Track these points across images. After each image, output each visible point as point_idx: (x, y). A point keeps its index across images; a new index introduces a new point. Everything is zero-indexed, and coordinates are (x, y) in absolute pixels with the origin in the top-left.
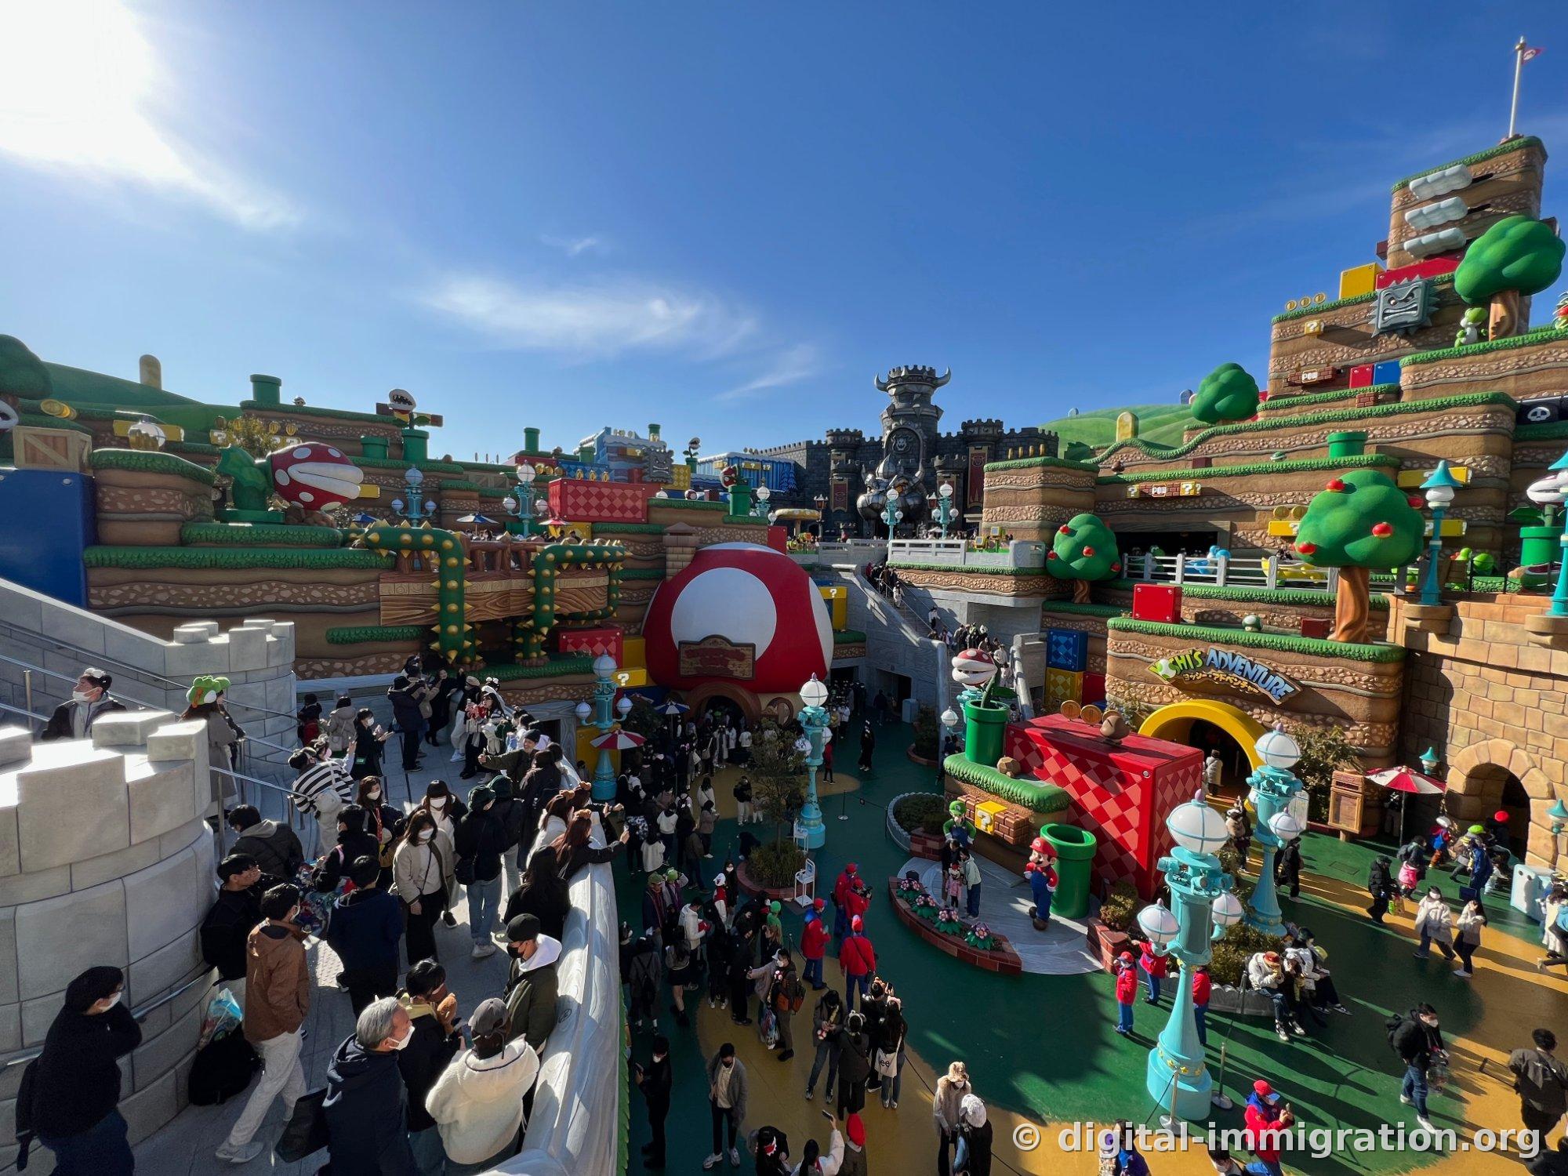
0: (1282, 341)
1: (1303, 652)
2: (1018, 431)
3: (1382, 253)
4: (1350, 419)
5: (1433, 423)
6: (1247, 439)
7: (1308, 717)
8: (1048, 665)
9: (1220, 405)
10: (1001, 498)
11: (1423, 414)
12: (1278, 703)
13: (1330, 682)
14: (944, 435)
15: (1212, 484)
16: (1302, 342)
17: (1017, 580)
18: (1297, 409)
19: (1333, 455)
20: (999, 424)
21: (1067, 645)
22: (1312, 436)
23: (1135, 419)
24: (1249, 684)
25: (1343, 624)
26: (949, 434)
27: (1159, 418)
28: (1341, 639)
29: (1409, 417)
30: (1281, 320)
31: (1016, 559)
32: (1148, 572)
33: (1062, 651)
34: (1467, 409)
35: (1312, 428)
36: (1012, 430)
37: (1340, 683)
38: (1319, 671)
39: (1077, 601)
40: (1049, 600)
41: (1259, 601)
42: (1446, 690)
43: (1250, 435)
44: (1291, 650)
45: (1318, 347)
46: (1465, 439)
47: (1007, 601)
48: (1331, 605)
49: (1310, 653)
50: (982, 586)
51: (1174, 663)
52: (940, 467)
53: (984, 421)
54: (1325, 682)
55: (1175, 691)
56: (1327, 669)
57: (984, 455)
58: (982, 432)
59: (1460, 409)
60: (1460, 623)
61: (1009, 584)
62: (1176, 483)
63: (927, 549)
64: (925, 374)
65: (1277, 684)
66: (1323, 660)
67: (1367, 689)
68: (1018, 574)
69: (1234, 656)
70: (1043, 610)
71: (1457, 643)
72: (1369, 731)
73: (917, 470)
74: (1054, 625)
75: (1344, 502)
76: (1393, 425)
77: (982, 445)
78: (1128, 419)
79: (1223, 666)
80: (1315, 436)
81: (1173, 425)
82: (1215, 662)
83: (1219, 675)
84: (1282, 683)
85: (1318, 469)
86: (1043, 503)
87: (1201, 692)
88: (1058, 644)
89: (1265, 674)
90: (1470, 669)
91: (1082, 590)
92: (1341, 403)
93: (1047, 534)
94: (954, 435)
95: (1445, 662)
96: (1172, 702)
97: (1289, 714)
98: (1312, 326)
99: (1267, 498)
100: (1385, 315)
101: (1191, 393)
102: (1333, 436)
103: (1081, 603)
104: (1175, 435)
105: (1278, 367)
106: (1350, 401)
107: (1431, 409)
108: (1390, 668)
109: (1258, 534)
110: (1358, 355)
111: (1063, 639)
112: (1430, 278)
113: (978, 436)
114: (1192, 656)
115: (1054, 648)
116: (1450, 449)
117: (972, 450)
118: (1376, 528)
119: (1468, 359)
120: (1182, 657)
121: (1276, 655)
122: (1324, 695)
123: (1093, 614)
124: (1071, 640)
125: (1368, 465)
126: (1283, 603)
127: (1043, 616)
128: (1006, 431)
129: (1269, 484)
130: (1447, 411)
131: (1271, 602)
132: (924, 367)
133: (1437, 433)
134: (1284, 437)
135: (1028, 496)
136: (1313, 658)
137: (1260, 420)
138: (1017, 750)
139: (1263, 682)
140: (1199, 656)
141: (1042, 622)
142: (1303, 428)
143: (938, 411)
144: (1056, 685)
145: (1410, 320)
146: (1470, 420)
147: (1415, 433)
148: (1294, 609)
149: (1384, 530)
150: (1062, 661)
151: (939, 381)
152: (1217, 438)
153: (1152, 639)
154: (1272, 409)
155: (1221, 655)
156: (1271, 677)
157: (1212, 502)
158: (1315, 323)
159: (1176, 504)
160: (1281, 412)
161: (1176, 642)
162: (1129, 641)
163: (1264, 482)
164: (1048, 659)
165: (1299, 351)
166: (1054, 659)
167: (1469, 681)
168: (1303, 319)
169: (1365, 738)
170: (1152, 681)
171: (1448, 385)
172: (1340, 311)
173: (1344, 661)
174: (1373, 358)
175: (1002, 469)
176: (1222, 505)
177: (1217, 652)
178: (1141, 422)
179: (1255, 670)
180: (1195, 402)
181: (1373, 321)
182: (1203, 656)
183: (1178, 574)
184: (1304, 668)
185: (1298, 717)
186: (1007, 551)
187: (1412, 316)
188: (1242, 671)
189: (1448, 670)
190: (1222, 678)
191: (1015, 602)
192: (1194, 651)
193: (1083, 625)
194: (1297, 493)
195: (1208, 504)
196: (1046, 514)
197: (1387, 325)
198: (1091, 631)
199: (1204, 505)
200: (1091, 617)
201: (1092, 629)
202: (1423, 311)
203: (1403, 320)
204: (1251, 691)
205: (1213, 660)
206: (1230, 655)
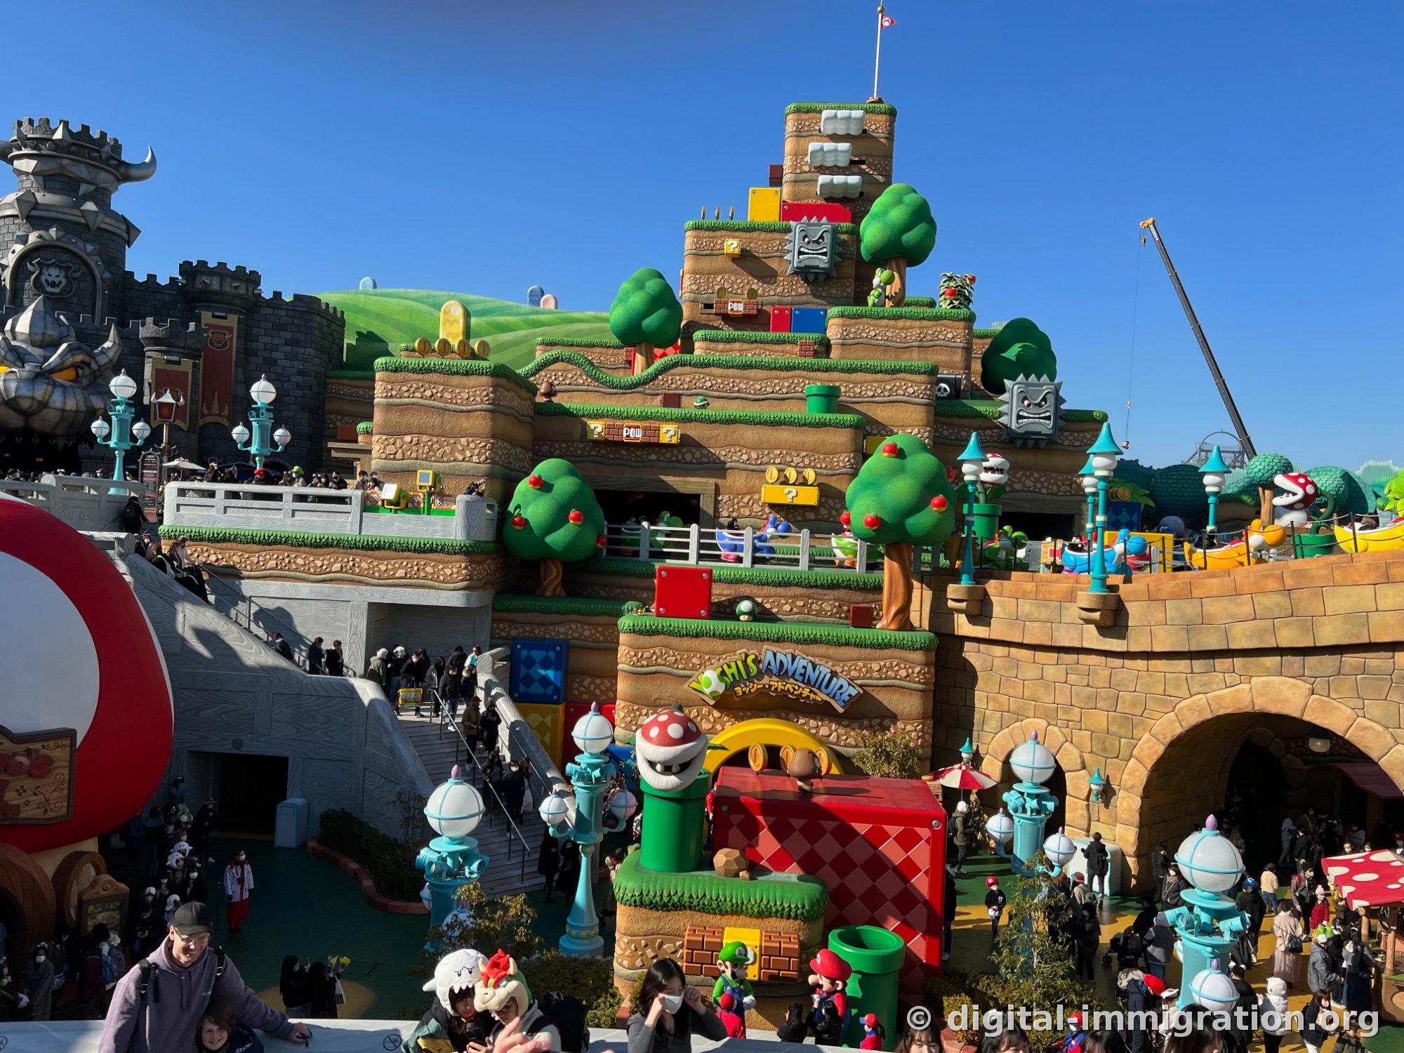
0: (697, 255)
1: (860, 645)
2: (288, 298)
3: (776, 179)
4: (818, 370)
5: (888, 387)
6: (716, 376)
7: (866, 723)
10: (414, 420)
11: (879, 376)
12: (841, 710)
13: (886, 678)
14: (140, 277)
15: (694, 431)
16: (719, 263)
17: (471, 562)
18: (737, 345)
19: (812, 410)
20: (254, 279)
21: (546, 663)
22: (782, 384)
24: (811, 691)
25: (893, 610)
26: (152, 277)
27: (501, 319)
28: (892, 627)
29: (869, 377)
30: (697, 228)
31: (466, 526)
32: (644, 550)
33: (537, 673)
34: (914, 377)
35: (783, 374)
36: (277, 295)
37: (895, 678)
38: (875, 666)
39: (548, 593)
40: (499, 593)
41: (797, 585)
42: (969, 675)
44: (847, 644)
45: (733, 272)
46: (912, 407)
47: (452, 598)
48: (878, 588)
49: (866, 647)
50: (401, 573)
51: (723, 673)
52: (155, 341)
53: (232, 267)
54: (881, 678)
55: (716, 714)
56: (882, 663)
57: (230, 329)
58: (227, 289)
59: (908, 376)
60: (991, 603)
61: (456, 568)
62: (654, 424)
64: (107, 149)
65: (841, 687)
66: (878, 653)
67: (919, 682)
68: (470, 552)
69: (794, 658)
70: (494, 609)
71: (989, 625)
72: (922, 730)
75: (901, 470)
76: (856, 383)
77: (231, 312)
79: (782, 673)
80: (786, 384)
82: (773, 666)
83: (777, 684)
84: (845, 684)
85: (805, 425)
86: (493, 437)
87: (750, 709)
88: (532, 663)
89: (829, 675)
90: (998, 651)
91: (554, 574)
92: (779, 348)
93: (497, 487)
94: (163, 281)
95: (967, 645)
97: (846, 722)
98: (732, 245)
99: (754, 455)
100: (800, 253)
101: (543, 294)
102: (813, 388)
103: (554, 596)
105: (694, 287)
106: (788, 347)
107: (886, 372)
108: (932, 656)
109: (745, 500)
110: (772, 293)
111: (538, 654)
112: (836, 224)
113: (220, 293)
114: (745, 662)
115: (523, 671)
116: (901, 416)
117: (207, 317)
118: (935, 501)
119: (885, 322)
120: (733, 665)
121: (832, 651)
122: (874, 694)
123: (578, 613)
124: (552, 655)
125: (851, 426)
126: (822, 587)
127: (494, 620)
128: (267, 295)
129: (756, 437)
130: (899, 375)
131: (809, 586)
132: (103, 135)
133: (891, 398)
134: (756, 380)
136: (868, 651)
137: (697, 352)
139: (827, 687)
140: (753, 661)
141: (492, 629)
142: (774, 373)
143: (129, 232)
145: (822, 265)
146: (916, 388)
147: (873, 396)
148: (832, 594)
149: (941, 504)
150: (536, 690)
151: (134, 172)
153: (686, 643)
154: (712, 341)
155: (779, 656)
156: (835, 679)
157: (693, 454)
158: (735, 242)
160: (721, 346)
161: (719, 645)
162: (656, 649)
163: (750, 434)
164: (513, 688)
165: (716, 273)
166: (525, 688)
167: (998, 663)
168: (718, 233)
169: (919, 737)
171: (869, 346)
172: (755, 234)
173: (897, 652)
174: (785, 299)
176: (705, 460)
177: (775, 655)
179: (817, 672)
181: (788, 257)
182: (757, 661)
183: (692, 551)
184: (861, 664)
185: (856, 725)
186: (452, 513)
187: (823, 262)
188: (803, 675)
189: (971, 653)
190: (780, 687)
191: (468, 598)
192: (747, 656)
193: (562, 629)
194: (784, 452)
195: (688, 457)
196: (496, 453)
197: (802, 265)
198: (574, 638)
199: (684, 458)
200: (574, 617)
201: (576, 635)
202: (831, 260)
203: (816, 263)
204: (814, 700)
205: (769, 664)
206: (789, 657)
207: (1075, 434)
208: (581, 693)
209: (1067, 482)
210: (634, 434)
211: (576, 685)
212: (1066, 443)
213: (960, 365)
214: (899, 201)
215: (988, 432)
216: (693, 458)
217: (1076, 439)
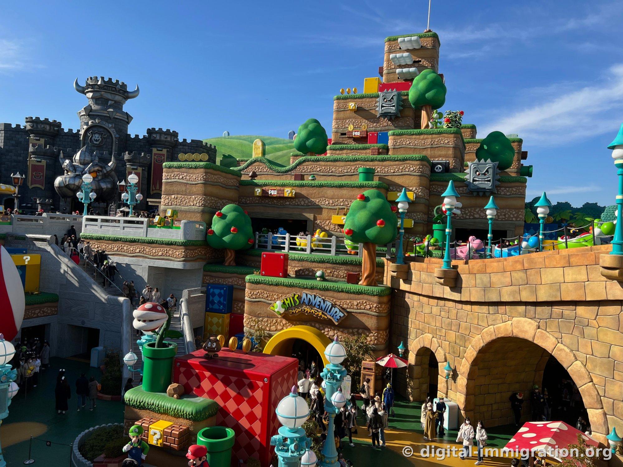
0: (338, 111)
1: (348, 292)
2: (189, 141)
3: (381, 74)
4: (368, 161)
5: (401, 168)
7: (351, 331)
8: (206, 311)
9: (309, 143)
10: (175, 188)
11: (397, 163)
12: (336, 324)
13: (360, 309)
14: (133, 136)
15: (304, 192)
16: (348, 114)
17: (186, 249)
18: (345, 151)
19: (360, 180)
20: (175, 134)
21: (220, 295)
22: (350, 168)
23: (264, 145)
24: (323, 313)
25: (365, 275)
26: (137, 136)
27: (277, 146)
28: (364, 284)
29: (392, 163)
30: (338, 99)
31: (185, 234)
32: (270, 245)
33: (216, 300)
34: (413, 162)
35: (352, 163)
36: (185, 140)
37: (364, 309)
38: (355, 303)
39: (227, 264)
40: (209, 263)
41: (327, 262)
42: (406, 309)
43: (323, 163)
44: (342, 291)
45: (354, 118)
46: (412, 177)
47: (178, 265)
48: (359, 264)
49: (351, 293)
50: (160, 253)
51: (284, 303)
52: (129, 161)
53: (164, 130)
54: (358, 309)
55: (284, 321)
56: (358, 301)
57: (164, 155)
58: (163, 139)
59: (411, 162)
60: (412, 273)
61: (180, 252)
62: (282, 188)
63: (117, 224)
64: (118, 87)
65: (336, 312)
66: (357, 296)
67: (376, 312)
68: (187, 245)
69: (315, 296)
70: (204, 271)
71: (411, 284)
72: (377, 336)
73: (110, 161)
74: (211, 281)
75: (364, 207)
76: (385, 166)
77: (165, 148)
78: (260, 144)
79: (310, 304)
80: (353, 168)
81: (285, 152)
82: (306, 301)
83: (308, 309)
84: (338, 311)
85: (354, 187)
86: (205, 195)
87: (299, 321)
88: (214, 295)
89: (331, 306)
90: (416, 298)
91: (230, 256)
92: (364, 151)
93: (207, 217)
94: (141, 137)
95: (407, 294)
96: (282, 329)
97: (341, 330)
98: (352, 105)
99: (331, 202)
100: (382, 106)
101: (294, 134)
102: (361, 170)
103: (229, 265)
104: (285, 158)
105: (336, 126)
106: (368, 151)
107: (400, 160)
108: (385, 299)
109: (327, 223)
110: (371, 126)
111: (217, 291)
112: (400, 91)
113: (160, 141)
114: (293, 298)
115: (211, 298)
116: (407, 182)
117: (155, 150)
118: (378, 222)
119: (414, 137)
120: (288, 299)
121: (336, 294)
122: (357, 317)
123: (237, 273)
124: (222, 291)
125: (375, 187)
126: (339, 264)
127: (204, 275)
128: (181, 140)
129: (332, 194)
130: (406, 162)
131: (333, 263)
132: (117, 81)
133: (402, 173)
134: (339, 167)
135: (194, 189)
136: (352, 295)
137: (328, 155)
138: (182, 378)
139: (329, 312)
140: (297, 298)
141: (203, 279)
142: (348, 163)
143: (128, 118)
144: (212, 324)
145: (392, 112)
146: (414, 168)
147: (394, 172)
148: (344, 267)
149: (381, 223)
150: (216, 307)
151: (130, 95)
152: (307, 163)
153: (272, 288)
154: (334, 150)
155: (309, 296)
156: (333, 308)
157: (304, 201)
158: (353, 104)
159: (286, 202)
160: (338, 152)
161: (285, 289)
162: (259, 290)
163: (330, 192)
164: (207, 306)
165: (346, 119)
166: (211, 306)
167: (416, 304)
168: (348, 100)
169: (375, 339)
170: (271, 316)
171: (406, 149)
172: (364, 100)
173: (366, 297)
174: (378, 129)
175: (176, 168)
176: (309, 204)
177: (307, 295)
178: (267, 147)
179: (325, 304)
180: (296, 140)
181: (377, 109)
182: (299, 298)
183: (286, 246)
184: (348, 301)
185: (346, 331)
186: (179, 228)
187: (393, 110)
188: (319, 305)
189: (409, 299)
190: (309, 311)
191: (184, 265)
192: (295, 295)
193: (230, 280)
194: (345, 200)
195: (302, 203)
196: (206, 202)
197: (383, 112)
198: (235, 285)
199: (300, 203)
200: (235, 275)
201: (236, 283)
202: (397, 108)
203: (389, 111)
204: (324, 318)
205: (304, 300)
206: (313, 296)
207: (507, 189)
208: (238, 309)
209: (504, 214)
210: (274, 193)
211: (235, 306)
212: (502, 193)
213: (452, 156)
214: (424, 78)
215: (461, 189)
216: (305, 203)
217: (508, 191)
